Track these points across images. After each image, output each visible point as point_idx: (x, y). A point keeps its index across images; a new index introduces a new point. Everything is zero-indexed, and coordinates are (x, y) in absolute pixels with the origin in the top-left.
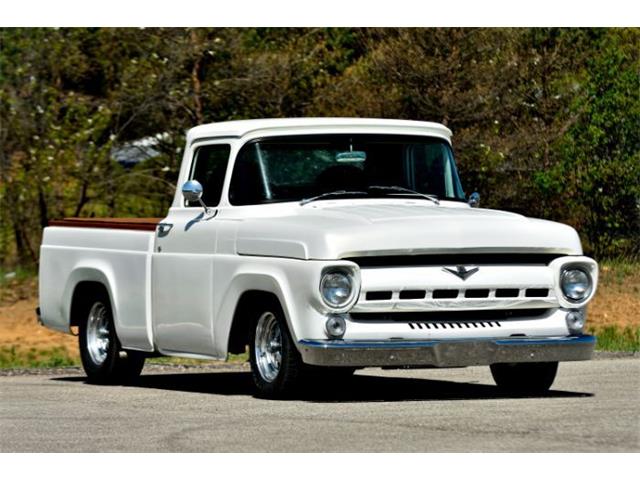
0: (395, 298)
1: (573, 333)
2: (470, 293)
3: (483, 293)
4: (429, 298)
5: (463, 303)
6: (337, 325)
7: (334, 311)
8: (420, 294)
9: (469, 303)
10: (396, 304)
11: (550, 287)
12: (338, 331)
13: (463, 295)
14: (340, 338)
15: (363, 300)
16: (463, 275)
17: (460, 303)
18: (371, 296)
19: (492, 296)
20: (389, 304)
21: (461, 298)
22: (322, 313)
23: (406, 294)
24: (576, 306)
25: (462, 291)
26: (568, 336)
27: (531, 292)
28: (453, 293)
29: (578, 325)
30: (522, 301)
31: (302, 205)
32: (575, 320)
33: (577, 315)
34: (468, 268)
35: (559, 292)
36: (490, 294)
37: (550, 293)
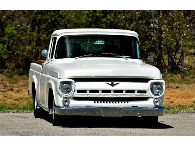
0: (88, 93)
1: (156, 106)
2: (116, 91)
3: (121, 91)
4: (100, 93)
5: (113, 95)
6: (66, 101)
7: (65, 96)
8: (97, 91)
9: (115, 95)
10: (88, 95)
11: (147, 90)
12: (67, 103)
13: (113, 92)
14: (68, 105)
15: (76, 93)
16: (113, 85)
17: (112, 95)
18: (79, 91)
19: (124, 93)
20: (86, 95)
21: (112, 93)
22: (61, 97)
23: (92, 91)
24: (157, 97)
25: (112, 91)
26: (155, 107)
27: (139, 92)
28: (109, 91)
29: (158, 104)
30: (136, 95)
31: (76, 59)
32: (157, 102)
33: (157, 100)
34: (115, 83)
35: (150, 92)
36: (123, 92)
37: (147, 92)
